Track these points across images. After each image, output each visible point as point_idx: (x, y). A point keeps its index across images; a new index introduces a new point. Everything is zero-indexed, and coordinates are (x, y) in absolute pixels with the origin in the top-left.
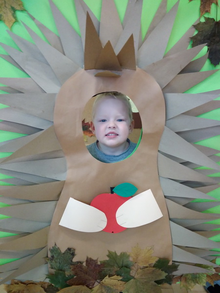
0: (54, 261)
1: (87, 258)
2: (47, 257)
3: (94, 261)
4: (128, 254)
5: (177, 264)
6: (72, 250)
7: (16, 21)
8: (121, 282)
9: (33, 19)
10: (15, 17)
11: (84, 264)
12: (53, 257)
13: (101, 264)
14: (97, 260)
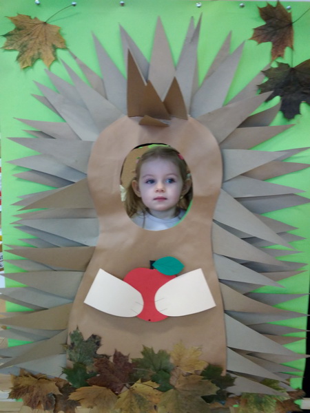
0: (73, 350)
1: (116, 352)
2: (66, 344)
3: (125, 357)
4: (168, 352)
5: (233, 375)
6: (97, 337)
7: (56, 59)
8: (157, 392)
9: (75, 58)
10: (55, 56)
11: (111, 360)
12: (73, 344)
13: (133, 363)
14: (128, 357)
